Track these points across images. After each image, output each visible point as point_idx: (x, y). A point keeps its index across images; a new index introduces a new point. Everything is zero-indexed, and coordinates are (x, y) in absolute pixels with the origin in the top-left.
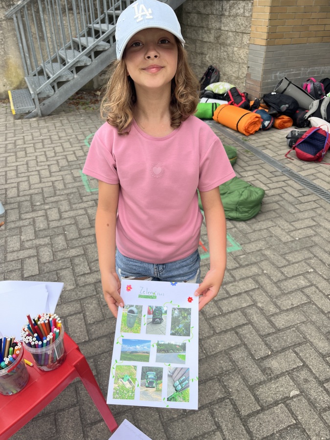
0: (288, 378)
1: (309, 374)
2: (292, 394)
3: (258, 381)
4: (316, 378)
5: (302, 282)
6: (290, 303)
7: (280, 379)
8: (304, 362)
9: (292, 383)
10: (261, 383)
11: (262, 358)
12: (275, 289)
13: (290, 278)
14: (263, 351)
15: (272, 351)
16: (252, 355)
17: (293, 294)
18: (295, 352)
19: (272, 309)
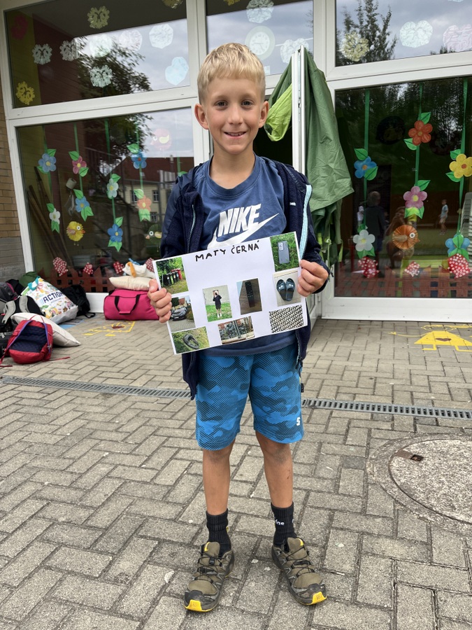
0: (150, 567)
1: (171, 546)
2: (166, 579)
3: (115, 598)
4: (181, 544)
5: (104, 469)
6: (102, 495)
7: (142, 575)
8: (157, 539)
9: (159, 569)
10: (121, 597)
11: (104, 571)
12: (73, 493)
13: (85, 473)
14: (100, 562)
15: (113, 554)
16: (87, 577)
17: (100, 485)
18: (142, 537)
19: (83, 514)
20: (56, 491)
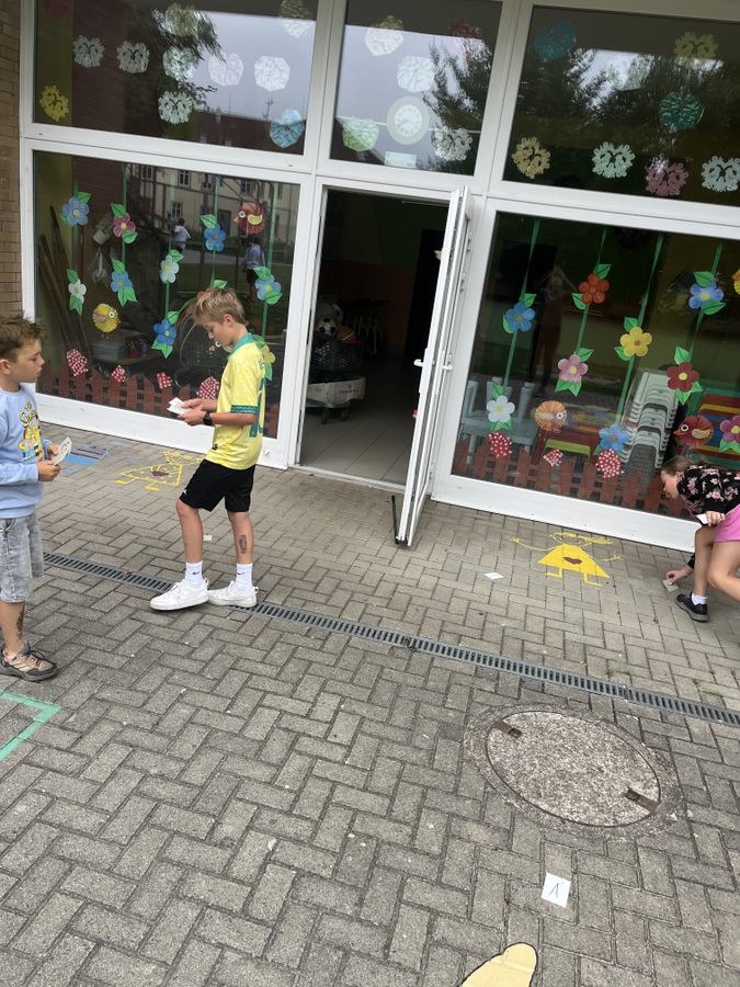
0: (253, 833)
1: (270, 813)
2: (270, 846)
3: (224, 862)
4: (280, 812)
5: (185, 711)
6: (190, 746)
7: (247, 841)
8: (256, 804)
9: (262, 836)
10: (229, 862)
11: (208, 833)
12: (158, 739)
13: (166, 713)
14: (204, 824)
15: (214, 816)
16: (194, 838)
17: (185, 732)
18: (241, 800)
19: (174, 767)
20: (138, 734)
